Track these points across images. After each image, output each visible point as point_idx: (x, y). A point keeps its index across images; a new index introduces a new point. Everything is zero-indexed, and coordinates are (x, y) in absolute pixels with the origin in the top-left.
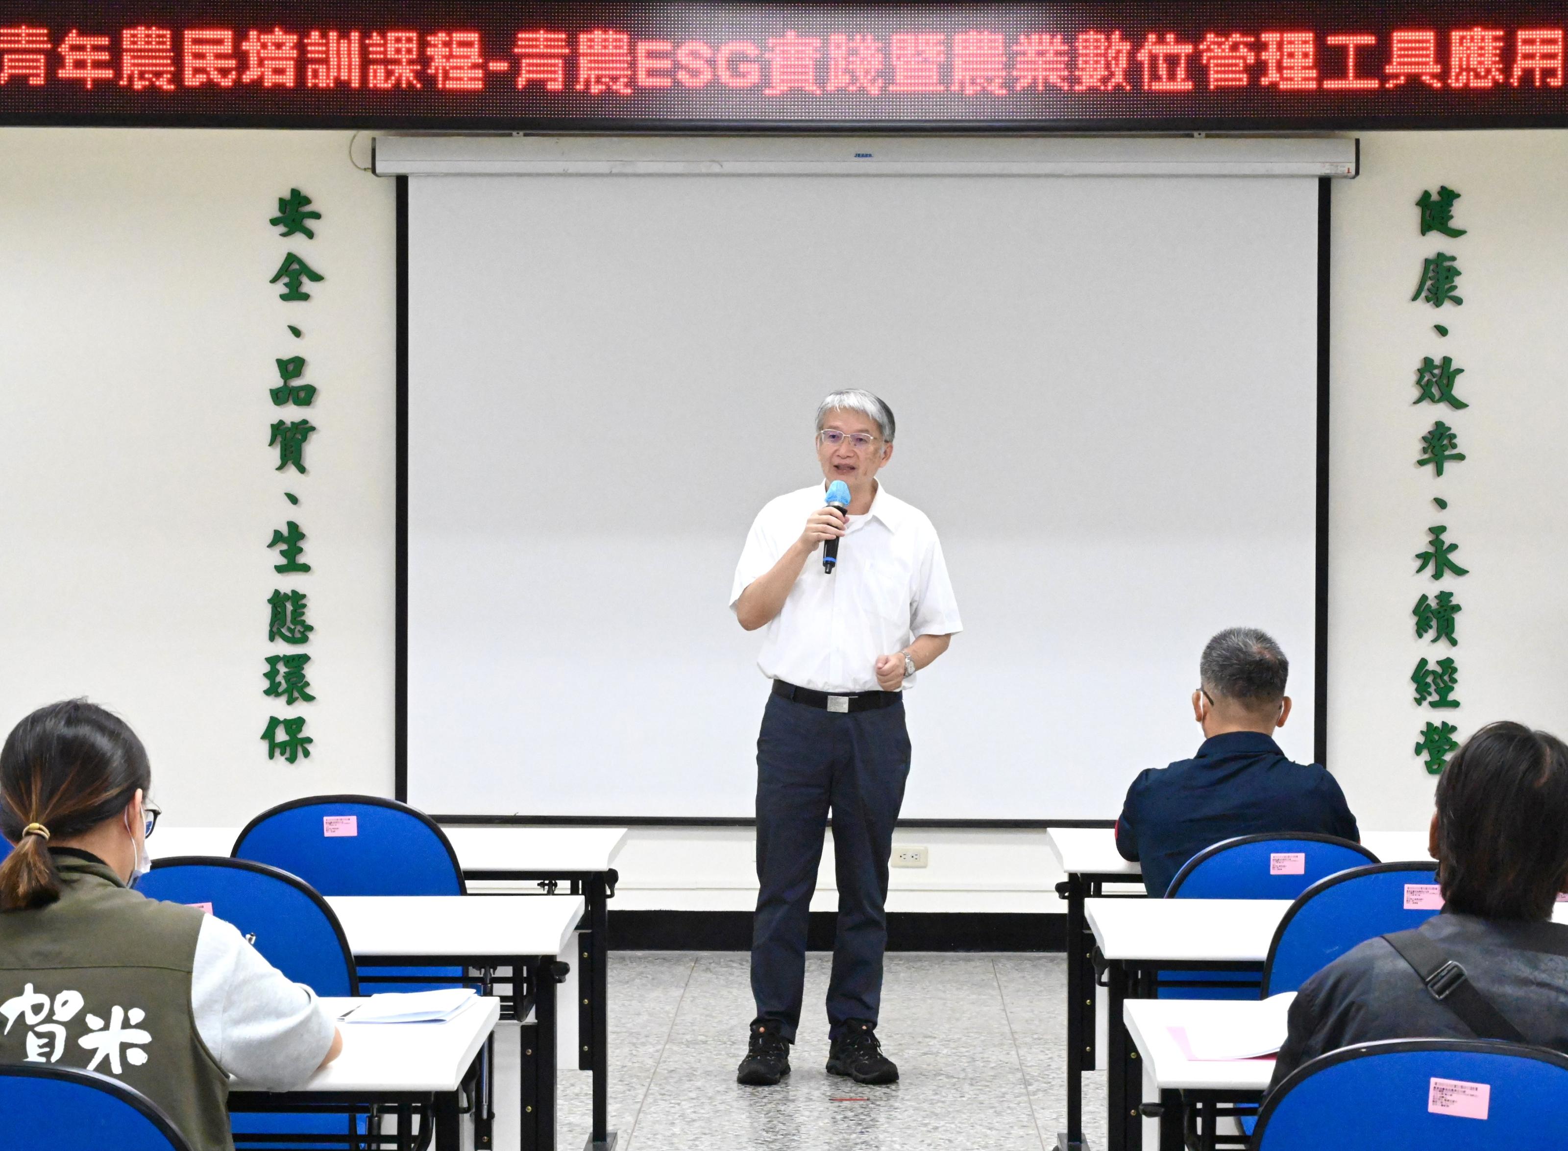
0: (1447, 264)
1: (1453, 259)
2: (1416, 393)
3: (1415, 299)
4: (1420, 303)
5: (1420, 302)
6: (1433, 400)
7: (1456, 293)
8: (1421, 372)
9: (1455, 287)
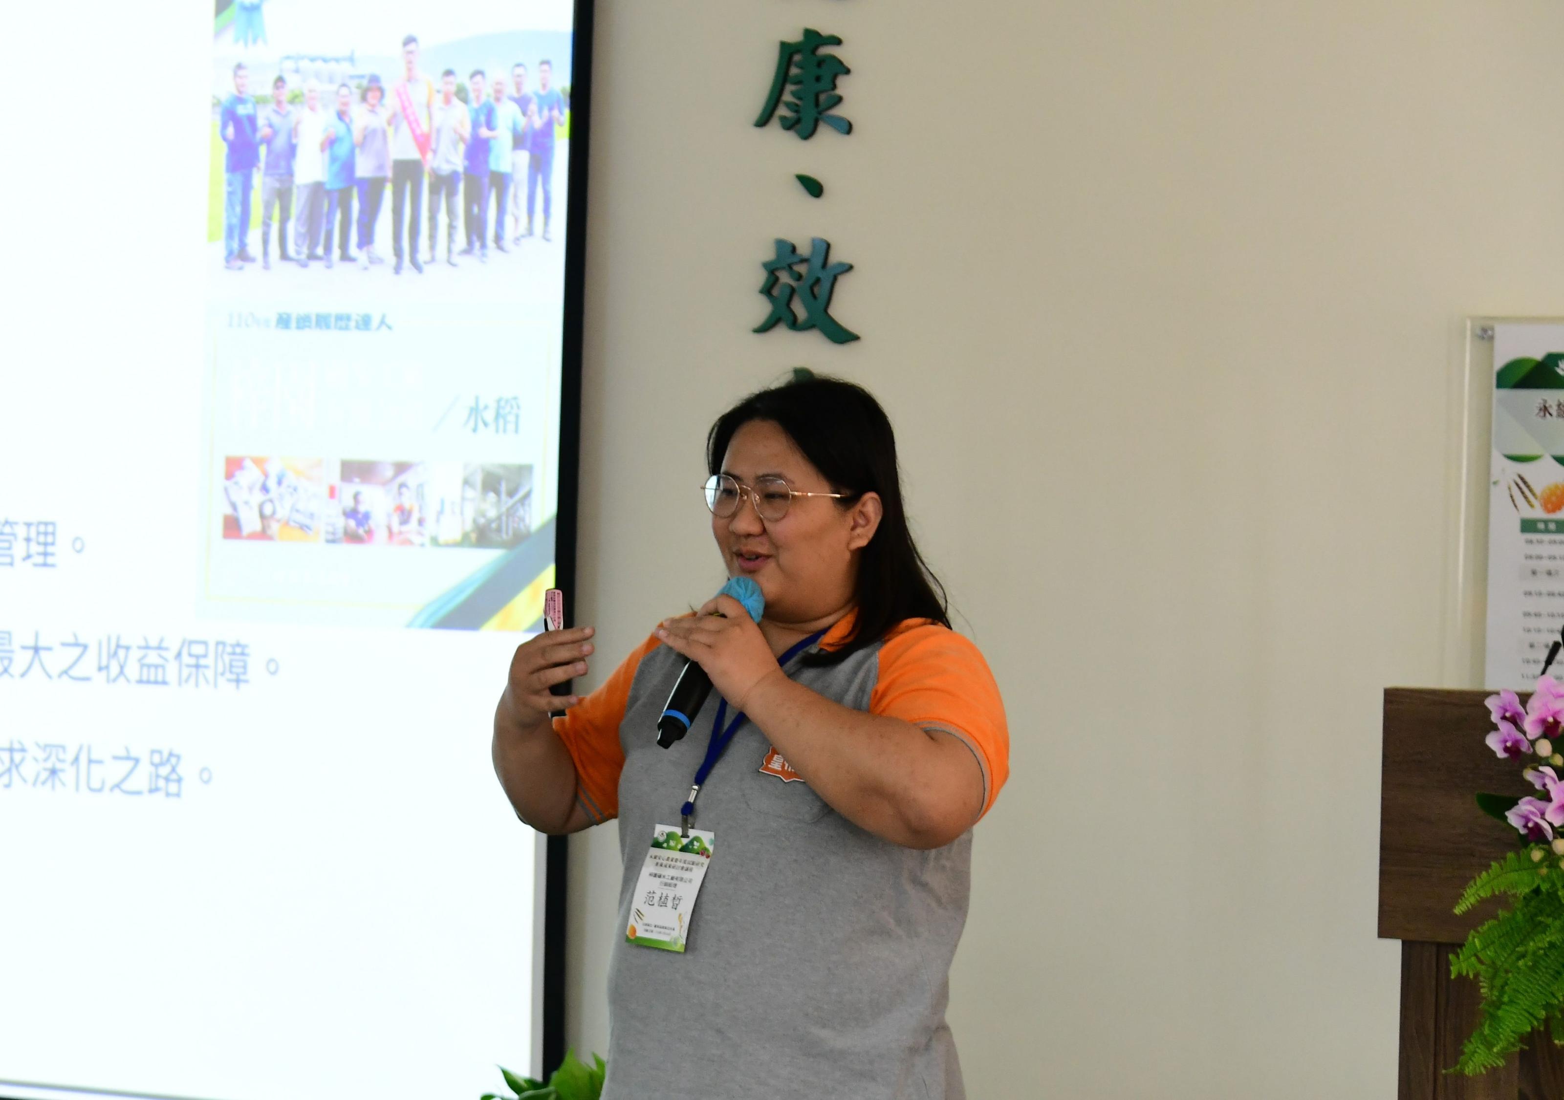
0: (826, 50)
1: (837, 41)
2: (762, 309)
3: (763, 122)
4: (774, 131)
5: (774, 129)
6: (794, 325)
7: (839, 111)
8: (772, 270)
9: (840, 99)
